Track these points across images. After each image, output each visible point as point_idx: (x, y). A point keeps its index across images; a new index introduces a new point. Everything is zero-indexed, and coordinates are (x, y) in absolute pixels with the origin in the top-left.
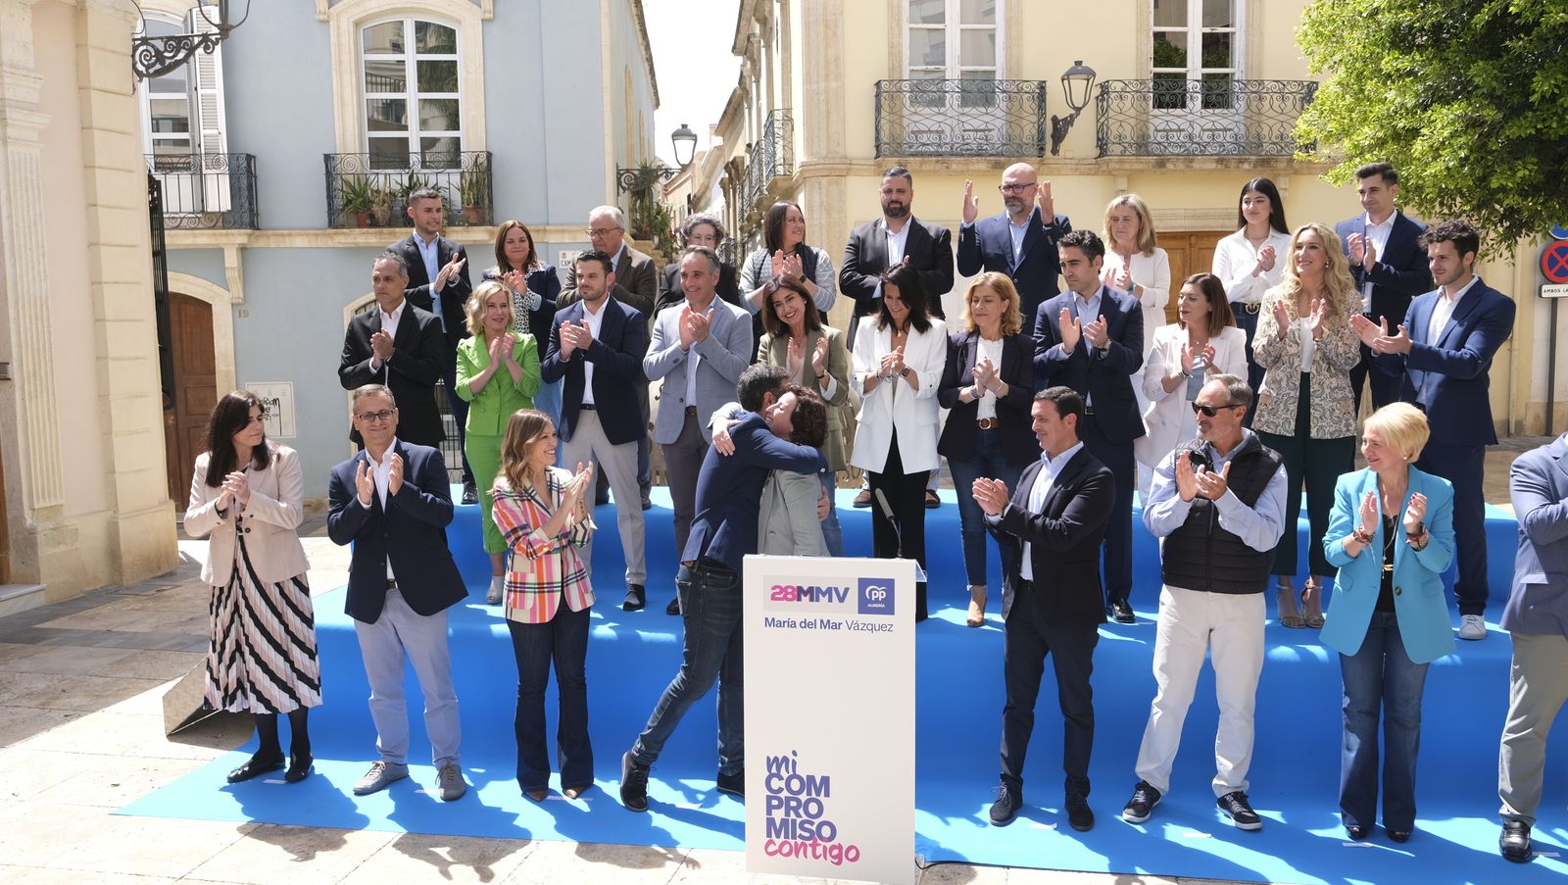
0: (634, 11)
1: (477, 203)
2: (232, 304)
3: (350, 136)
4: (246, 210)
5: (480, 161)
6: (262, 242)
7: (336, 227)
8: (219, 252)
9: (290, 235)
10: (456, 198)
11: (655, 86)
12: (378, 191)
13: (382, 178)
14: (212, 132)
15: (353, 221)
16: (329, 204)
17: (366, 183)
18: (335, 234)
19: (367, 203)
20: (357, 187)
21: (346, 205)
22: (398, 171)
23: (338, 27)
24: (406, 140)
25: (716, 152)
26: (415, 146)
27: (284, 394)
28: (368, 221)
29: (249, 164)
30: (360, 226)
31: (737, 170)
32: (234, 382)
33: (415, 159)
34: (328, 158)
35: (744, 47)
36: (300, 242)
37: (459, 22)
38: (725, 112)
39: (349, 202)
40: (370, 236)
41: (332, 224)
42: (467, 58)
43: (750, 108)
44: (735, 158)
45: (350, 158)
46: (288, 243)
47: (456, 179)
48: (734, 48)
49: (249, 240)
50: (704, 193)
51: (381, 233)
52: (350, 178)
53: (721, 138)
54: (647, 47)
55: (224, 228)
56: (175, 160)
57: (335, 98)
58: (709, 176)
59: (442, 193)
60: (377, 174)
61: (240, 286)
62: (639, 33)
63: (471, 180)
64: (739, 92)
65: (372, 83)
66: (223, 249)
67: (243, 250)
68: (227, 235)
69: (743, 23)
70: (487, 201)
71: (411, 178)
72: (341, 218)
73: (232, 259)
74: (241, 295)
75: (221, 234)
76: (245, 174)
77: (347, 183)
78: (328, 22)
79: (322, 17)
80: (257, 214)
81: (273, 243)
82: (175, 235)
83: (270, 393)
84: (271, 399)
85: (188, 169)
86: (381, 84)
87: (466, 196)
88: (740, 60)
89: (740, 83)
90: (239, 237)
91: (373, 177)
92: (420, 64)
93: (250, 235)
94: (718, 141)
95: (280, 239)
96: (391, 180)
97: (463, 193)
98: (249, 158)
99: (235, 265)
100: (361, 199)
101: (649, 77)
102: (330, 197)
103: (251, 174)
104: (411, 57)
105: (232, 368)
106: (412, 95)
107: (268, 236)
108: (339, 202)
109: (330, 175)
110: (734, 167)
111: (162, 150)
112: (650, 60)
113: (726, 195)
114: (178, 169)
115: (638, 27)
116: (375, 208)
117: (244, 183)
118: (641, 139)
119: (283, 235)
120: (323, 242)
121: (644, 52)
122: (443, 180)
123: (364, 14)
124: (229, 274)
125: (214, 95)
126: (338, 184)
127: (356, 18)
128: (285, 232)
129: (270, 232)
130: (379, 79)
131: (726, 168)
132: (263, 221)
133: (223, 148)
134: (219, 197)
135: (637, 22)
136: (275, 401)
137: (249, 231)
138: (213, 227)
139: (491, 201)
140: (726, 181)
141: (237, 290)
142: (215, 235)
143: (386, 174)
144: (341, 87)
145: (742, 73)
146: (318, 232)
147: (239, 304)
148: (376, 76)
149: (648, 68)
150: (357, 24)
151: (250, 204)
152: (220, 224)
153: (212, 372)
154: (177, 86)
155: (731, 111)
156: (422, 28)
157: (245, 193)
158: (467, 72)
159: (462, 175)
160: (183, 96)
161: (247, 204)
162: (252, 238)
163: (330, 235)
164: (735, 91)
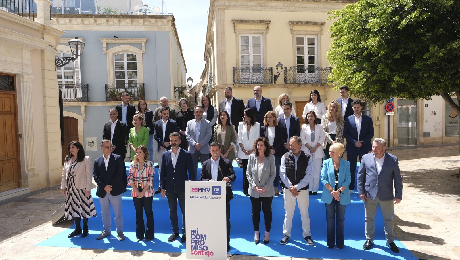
0: (180, 51)
1: (141, 95)
2: (83, 119)
3: (111, 80)
4: (86, 97)
5: (142, 85)
6: (90, 105)
7: (107, 101)
8: (80, 107)
9: (97, 103)
10: (136, 94)
11: (186, 68)
12: (117, 93)
13: (118, 89)
14: (78, 79)
15: (112, 100)
16: (106, 96)
17: (115, 91)
18: (107, 103)
19: (115, 95)
20: (112, 91)
21: (110, 96)
22: (122, 88)
23: (109, 55)
24: (124, 81)
25: (201, 83)
26: (126, 82)
27: (95, 140)
28: (115, 100)
29: (87, 87)
30: (113, 101)
31: (205, 87)
32: (83, 138)
33: (127, 85)
34: (106, 85)
35: (206, 59)
36: (99, 105)
37: (137, 54)
38: (202, 74)
39: (111, 95)
40: (115, 103)
41: (107, 100)
42: (139, 62)
43: (207, 73)
44: (204, 85)
45: (111, 85)
46: (96, 105)
47: (136, 90)
48: (204, 59)
49: (87, 104)
50: (198, 92)
51: (118, 102)
52: (111, 90)
53: (202, 80)
54: (183, 59)
55: (81, 101)
56: (70, 86)
57: (108, 71)
58: (200, 89)
59: (133, 93)
60: (117, 89)
61: (85, 115)
62: (181, 56)
63: (139, 90)
64: (205, 69)
65: (117, 67)
66: (81, 106)
67: (85, 106)
68: (82, 103)
69: (206, 54)
70: (143, 95)
71: (125, 90)
72: (109, 99)
73: (83, 109)
74: (85, 117)
75: (80, 103)
76: (86, 89)
77: (110, 91)
78: (106, 54)
79: (105, 53)
80: (89, 98)
81: (93, 105)
82: (69, 103)
83: (91, 140)
84: (92, 141)
85: (73, 88)
86: (120, 68)
87: (138, 94)
88: (205, 62)
89: (205, 67)
90: (85, 103)
91: (116, 89)
92: (128, 63)
93: (87, 103)
94: (201, 80)
95: (94, 104)
96: (121, 90)
97: (137, 93)
98: (87, 85)
99: (84, 110)
100: (113, 95)
101: (184, 66)
102: (106, 94)
103: (88, 89)
104: (126, 62)
105: (83, 134)
106: (126, 70)
107: (91, 103)
108: (108, 95)
109: (106, 89)
110: (204, 86)
111: (67, 83)
112: (184, 62)
113: (203, 93)
114: (71, 88)
115: (181, 55)
116: (117, 97)
117: (86, 91)
118: (182, 80)
119: (95, 103)
120: (104, 105)
121: (183, 60)
122: (133, 90)
123: (114, 52)
124: (82, 112)
125: (78, 71)
126: (108, 91)
127: (113, 53)
128: (96, 102)
129: (92, 102)
130: (119, 67)
131: (203, 86)
132: (90, 100)
133: (80, 83)
134: (79, 94)
135: (180, 54)
136: (93, 142)
137: (87, 102)
138: (78, 101)
139: (144, 95)
140: (203, 90)
141: (84, 116)
142: (79, 103)
143: (119, 89)
144: (109, 69)
145: (205, 65)
146: (103, 102)
147: (84, 119)
148: (118, 66)
149: (184, 64)
150: (113, 54)
151: (87, 96)
152: (80, 100)
153: (78, 135)
154: (71, 68)
155: (204, 74)
156: (128, 55)
157: (86, 93)
158: (139, 65)
159: (137, 89)
160: (72, 71)
161: (86, 96)
162: (88, 104)
163: (106, 103)
164: (204, 69)
